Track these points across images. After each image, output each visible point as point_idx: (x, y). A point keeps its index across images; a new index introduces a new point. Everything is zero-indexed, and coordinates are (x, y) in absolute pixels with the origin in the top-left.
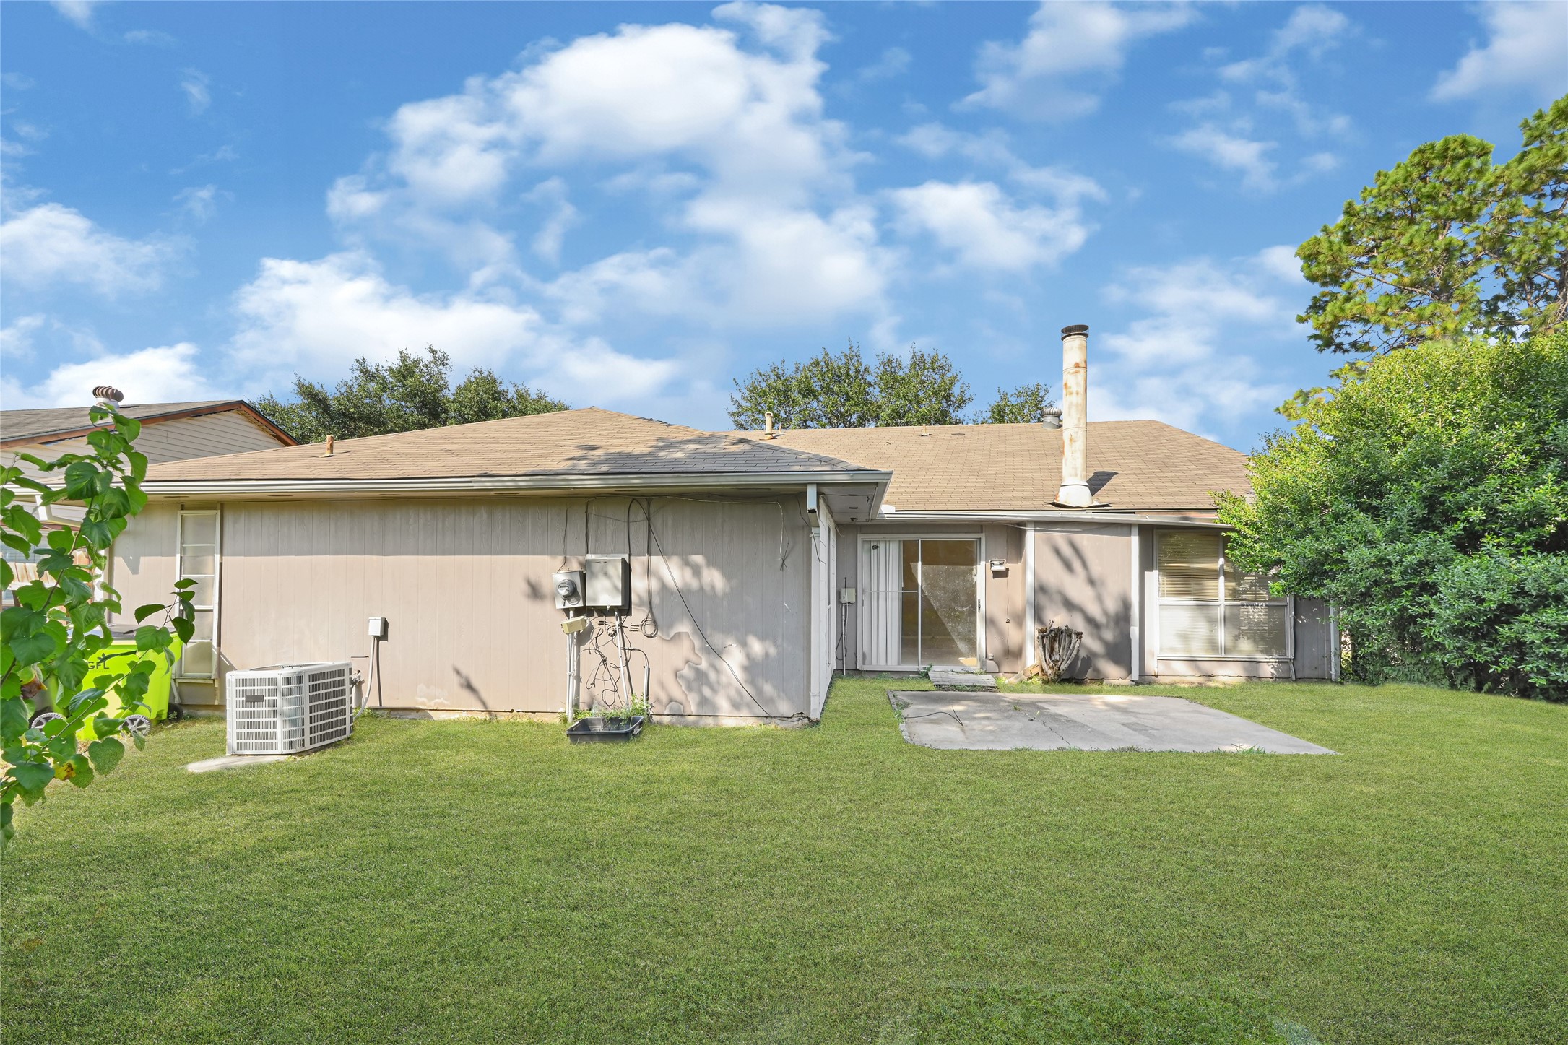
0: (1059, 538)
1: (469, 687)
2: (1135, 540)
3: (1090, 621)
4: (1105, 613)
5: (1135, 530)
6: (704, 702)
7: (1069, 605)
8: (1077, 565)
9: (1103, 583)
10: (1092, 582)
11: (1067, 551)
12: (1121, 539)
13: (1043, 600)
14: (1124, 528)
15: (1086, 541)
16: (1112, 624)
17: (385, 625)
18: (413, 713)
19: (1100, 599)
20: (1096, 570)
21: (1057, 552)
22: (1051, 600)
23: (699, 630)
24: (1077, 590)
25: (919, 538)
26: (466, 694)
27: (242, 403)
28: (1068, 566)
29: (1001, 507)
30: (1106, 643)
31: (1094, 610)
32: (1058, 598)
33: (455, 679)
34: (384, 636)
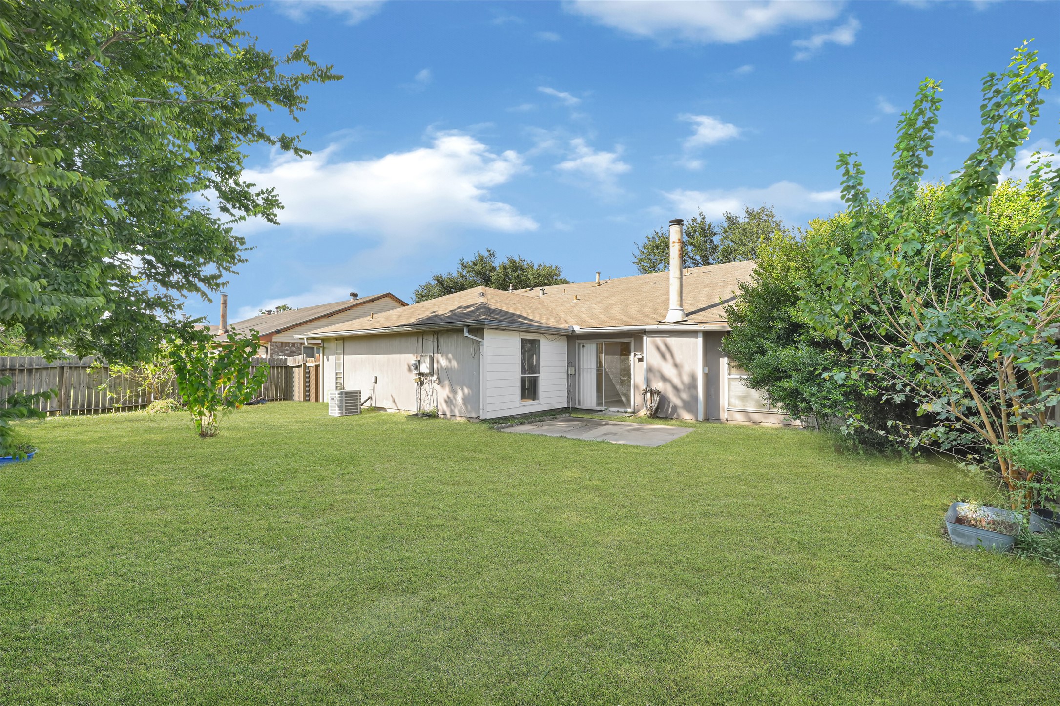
0: (659, 341)
1: (394, 402)
2: (700, 340)
3: (675, 388)
4: (682, 382)
5: (700, 335)
6: (452, 411)
7: (664, 379)
8: (668, 356)
9: (682, 367)
10: (676, 365)
11: (663, 348)
12: (692, 340)
13: (651, 376)
14: (693, 333)
15: (672, 341)
16: (687, 389)
17: (376, 378)
18: (383, 409)
19: (680, 375)
20: (678, 359)
21: (658, 349)
22: (655, 376)
23: (451, 385)
24: (668, 370)
25: (603, 341)
26: (393, 404)
27: (389, 293)
28: (663, 356)
29: (633, 324)
30: (683, 401)
31: (676, 381)
32: (657, 374)
33: (391, 399)
34: (376, 382)
